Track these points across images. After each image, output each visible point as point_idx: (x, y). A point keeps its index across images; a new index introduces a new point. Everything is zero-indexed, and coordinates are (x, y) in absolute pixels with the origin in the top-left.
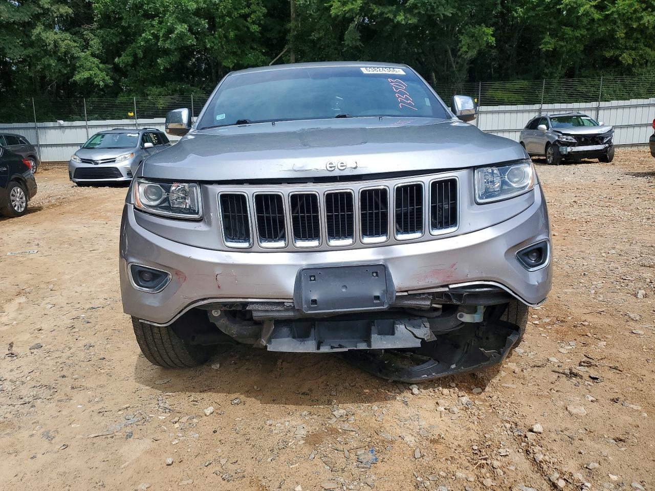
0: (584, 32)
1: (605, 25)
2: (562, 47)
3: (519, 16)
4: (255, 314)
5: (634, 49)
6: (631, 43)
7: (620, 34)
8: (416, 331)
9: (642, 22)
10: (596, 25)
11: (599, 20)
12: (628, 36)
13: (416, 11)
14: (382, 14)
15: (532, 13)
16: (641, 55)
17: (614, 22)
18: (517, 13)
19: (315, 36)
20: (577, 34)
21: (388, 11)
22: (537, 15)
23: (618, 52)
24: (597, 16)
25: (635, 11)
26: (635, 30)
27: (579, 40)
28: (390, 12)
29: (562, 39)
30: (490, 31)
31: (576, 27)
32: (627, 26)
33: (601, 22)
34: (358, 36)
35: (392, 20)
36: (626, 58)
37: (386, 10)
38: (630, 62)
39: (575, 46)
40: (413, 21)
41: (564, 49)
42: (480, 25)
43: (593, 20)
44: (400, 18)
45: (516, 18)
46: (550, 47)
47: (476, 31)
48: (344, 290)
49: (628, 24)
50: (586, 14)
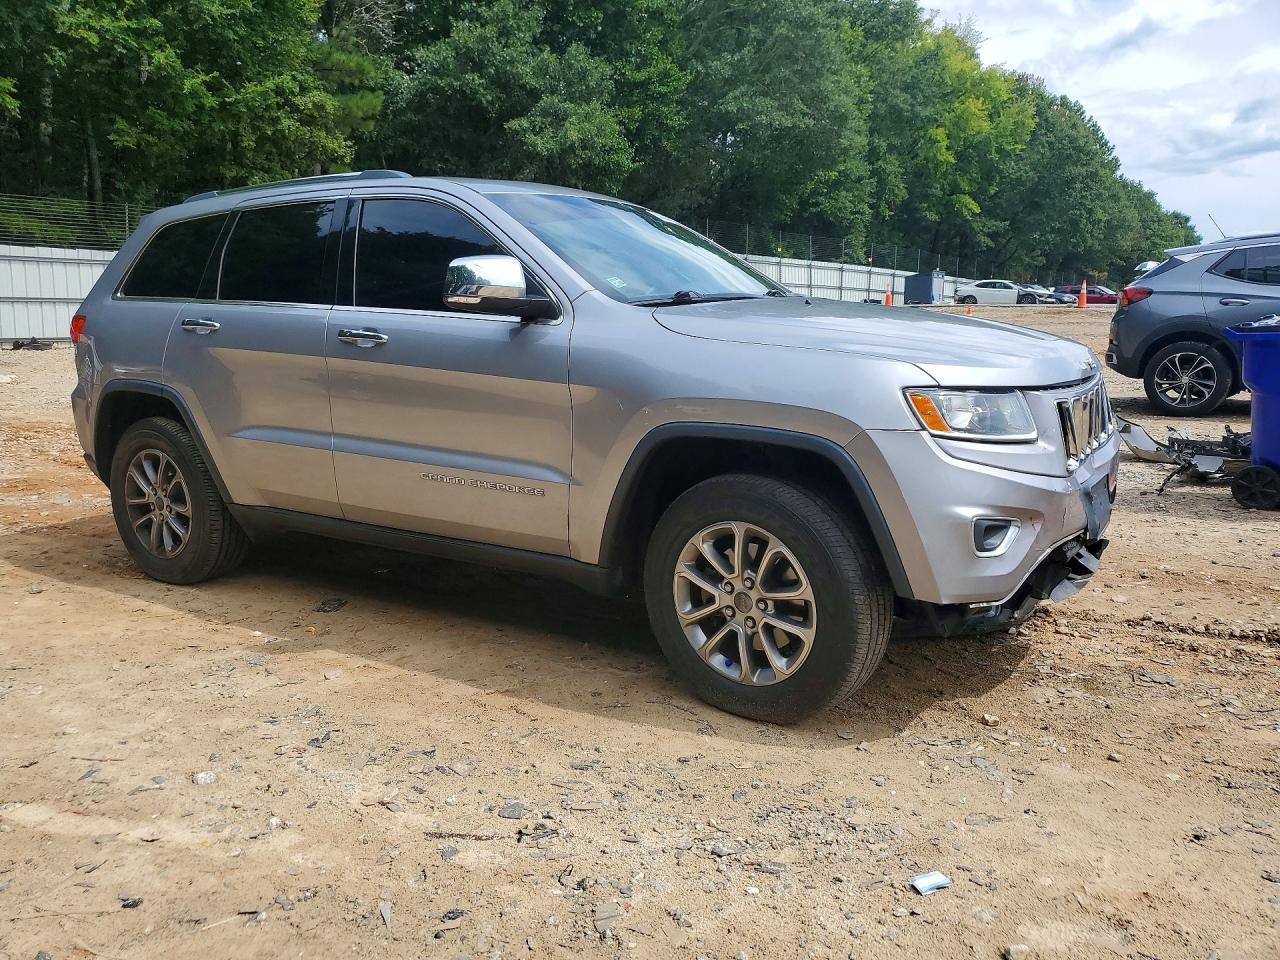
0: (190, 126)
1: (224, 122)
2: (149, 144)
3: (59, 66)
7: (249, 141)
9: (279, 127)
10: (208, 118)
11: (212, 109)
17: (238, 118)
18: (53, 57)
20: (177, 125)
22: (99, 73)
24: (209, 102)
26: (268, 138)
27: (181, 138)
29: (150, 129)
33: (214, 114)
39: (173, 149)
41: (155, 150)
43: (202, 107)
45: (51, 68)
46: (129, 142)
49: (259, 128)
50: (193, 93)
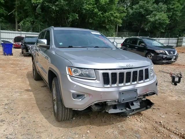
0: (99, 19)
1: (103, 18)
2: (94, 22)
4: (108, 104)
5: (109, 25)
6: (108, 23)
8: (137, 103)
9: (111, 19)
12: (108, 21)
13: (58, 6)
14: (48, 5)
15: (87, 12)
16: (110, 27)
17: (105, 18)
18: (84, 11)
19: (25, 8)
21: (50, 5)
23: (106, 25)
24: (102, 16)
25: (110, 16)
28: (51, 5)
29: (94, 20)
30: (77, 15)
31: (97, 18)
32: (108, 19)
34: (41, 10)
35: (51, 8)
36: (107, 27)
37: (49, 4)
38: (108, 28)
40: (57, 9)
41: (94, 23)
42: (74, 13)
43: (101, 16)
44: (54, 7)
45: (83, 13)
46: (91, 22)
47: (74, 14)
48: (129, 96)
50: (99, 15)
